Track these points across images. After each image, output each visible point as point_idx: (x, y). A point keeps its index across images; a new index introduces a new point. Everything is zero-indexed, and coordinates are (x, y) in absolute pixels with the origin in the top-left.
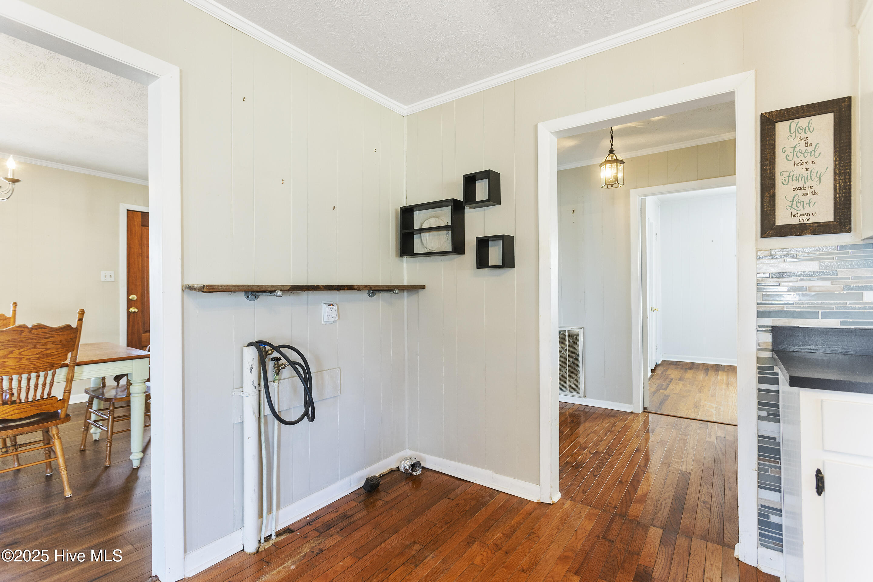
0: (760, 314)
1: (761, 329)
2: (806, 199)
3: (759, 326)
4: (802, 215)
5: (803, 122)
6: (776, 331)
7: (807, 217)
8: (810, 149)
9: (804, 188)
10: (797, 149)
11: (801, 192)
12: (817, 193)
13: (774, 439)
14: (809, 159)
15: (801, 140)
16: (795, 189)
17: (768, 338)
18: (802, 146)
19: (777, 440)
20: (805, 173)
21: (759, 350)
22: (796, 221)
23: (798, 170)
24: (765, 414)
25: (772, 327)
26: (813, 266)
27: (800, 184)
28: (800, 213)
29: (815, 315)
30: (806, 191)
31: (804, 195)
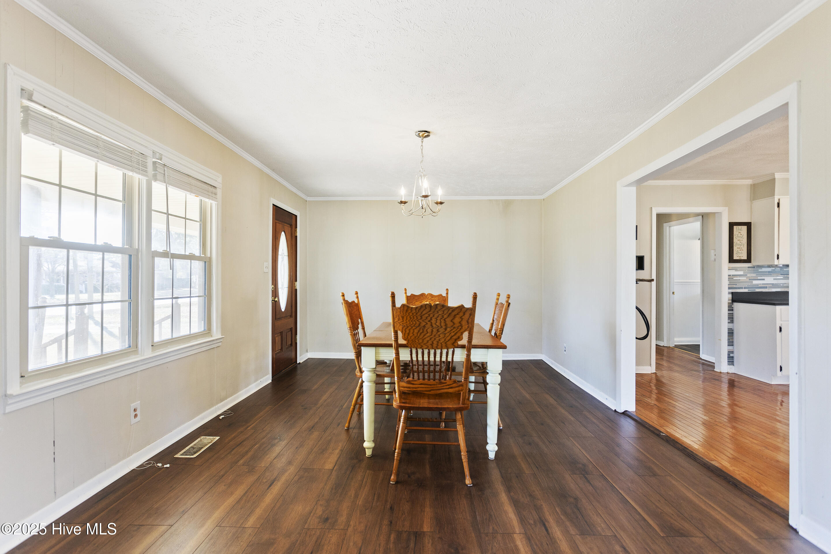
0: (729, 288)
1: (729, 293)
2: (740, 251)
3: (728, 292)
4: (739, 257)
5: (740, 227)
6: (732, 293)
7: (740, 257)
8: (742, 236)
9: (740, 248)
10: (738, 236)
11: (739, 249)
12: (743, 250)
13: (732, 329)
14: (741, 239)
15: (739, 233)
16: (738, 248)
17: (730, 296)
18: (739, 235)
19: (733, 329)
20: (740, 243)
21: (728, 300)
22: (738, 258)
23: (738, 242)
24: (729, 321)
25: (732, 292)
26: (741, 273)
27: (739, 247)
28: (739, 256)
29: (742, 288)
30: (740, 249)
31: (740, 250)
